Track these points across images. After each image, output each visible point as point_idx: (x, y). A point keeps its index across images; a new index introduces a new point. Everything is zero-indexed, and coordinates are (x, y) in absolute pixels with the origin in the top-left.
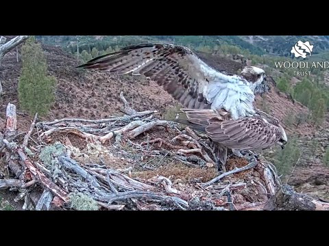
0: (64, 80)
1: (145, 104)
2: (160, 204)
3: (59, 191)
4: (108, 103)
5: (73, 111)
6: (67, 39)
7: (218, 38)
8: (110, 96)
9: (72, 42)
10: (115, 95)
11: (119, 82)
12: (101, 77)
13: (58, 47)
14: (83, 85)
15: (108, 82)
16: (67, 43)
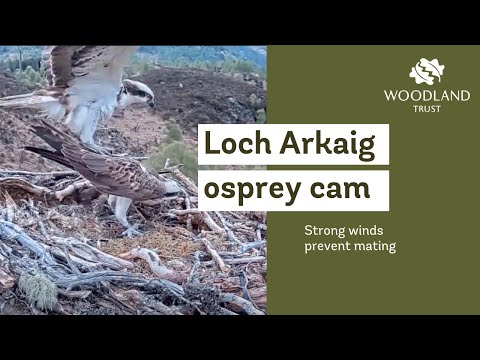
1: (117, 144)
2: (142, 289)
5: (13, 155)
6: (5, 51)
7: (222, 50)
9: (11, 55)
14: (27, 117)
16: (5, 55)
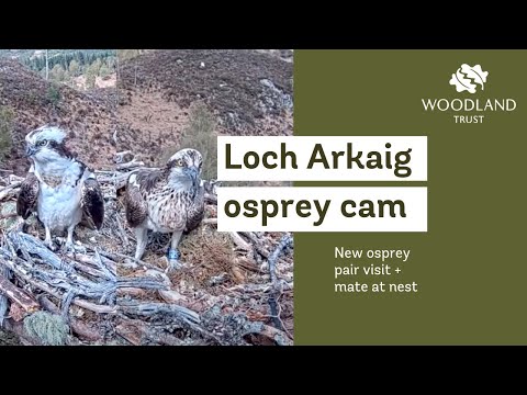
0: (26, 112)
3: (18, 294)
4: (97, 148)
8: (98, 137)
10: (108, 136)
11: (113, 116)
12: (84, 108)
13: (15, 60)
14: (55, 120)
15: (96, 115)
